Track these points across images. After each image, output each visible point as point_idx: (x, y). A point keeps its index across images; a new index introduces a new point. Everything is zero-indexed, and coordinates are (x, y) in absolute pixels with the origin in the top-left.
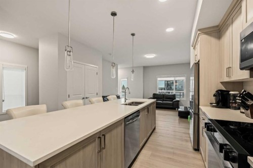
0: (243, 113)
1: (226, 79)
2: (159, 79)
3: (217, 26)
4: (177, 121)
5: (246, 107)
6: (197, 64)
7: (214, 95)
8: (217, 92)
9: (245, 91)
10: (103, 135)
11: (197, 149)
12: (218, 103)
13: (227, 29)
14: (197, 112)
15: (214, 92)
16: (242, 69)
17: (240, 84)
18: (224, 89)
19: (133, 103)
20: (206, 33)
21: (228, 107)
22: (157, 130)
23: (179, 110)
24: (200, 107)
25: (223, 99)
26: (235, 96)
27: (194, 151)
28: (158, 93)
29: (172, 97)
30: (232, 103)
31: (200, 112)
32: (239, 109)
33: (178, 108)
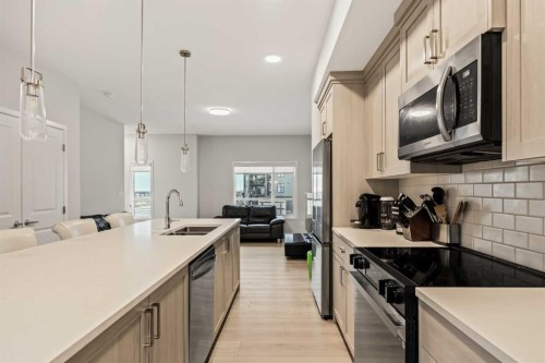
0: (401, 233)
1: (376, 175)
2: (237, 169)
3: (361, 72)
4: (283, 268)
5: (405, 222)
6: (328, 142)
7: (357, 205)
8: (361, 197)
9: (403, 196)
10: (154, 305)
11: (328, 316)
12: (362, 220)
13: (377, 83)
14: (328, 240)
15: (356, 199)
16: (401, 158)
17: (394, 183)
18: (372, 192)
19: (185, 229)
20: (343, 82)
21: (378, 226)
22: (242, 293)
23: (286, 241)
24: (334, 229)
25: (370, 212)
26: (388, 205)
27: (324, 322)
28: (234, 204)
29: (268, 213)
30: (384, 218)
31: (335, 240)
32: (395, 228)
33: (282, 237)
